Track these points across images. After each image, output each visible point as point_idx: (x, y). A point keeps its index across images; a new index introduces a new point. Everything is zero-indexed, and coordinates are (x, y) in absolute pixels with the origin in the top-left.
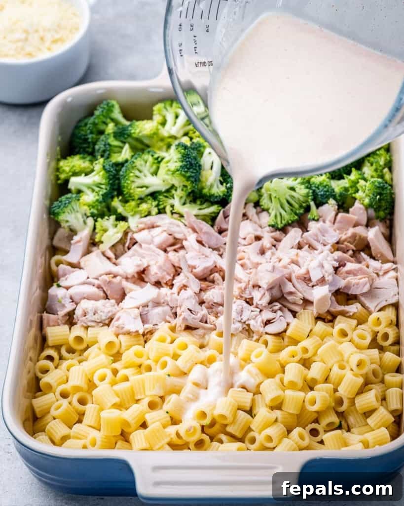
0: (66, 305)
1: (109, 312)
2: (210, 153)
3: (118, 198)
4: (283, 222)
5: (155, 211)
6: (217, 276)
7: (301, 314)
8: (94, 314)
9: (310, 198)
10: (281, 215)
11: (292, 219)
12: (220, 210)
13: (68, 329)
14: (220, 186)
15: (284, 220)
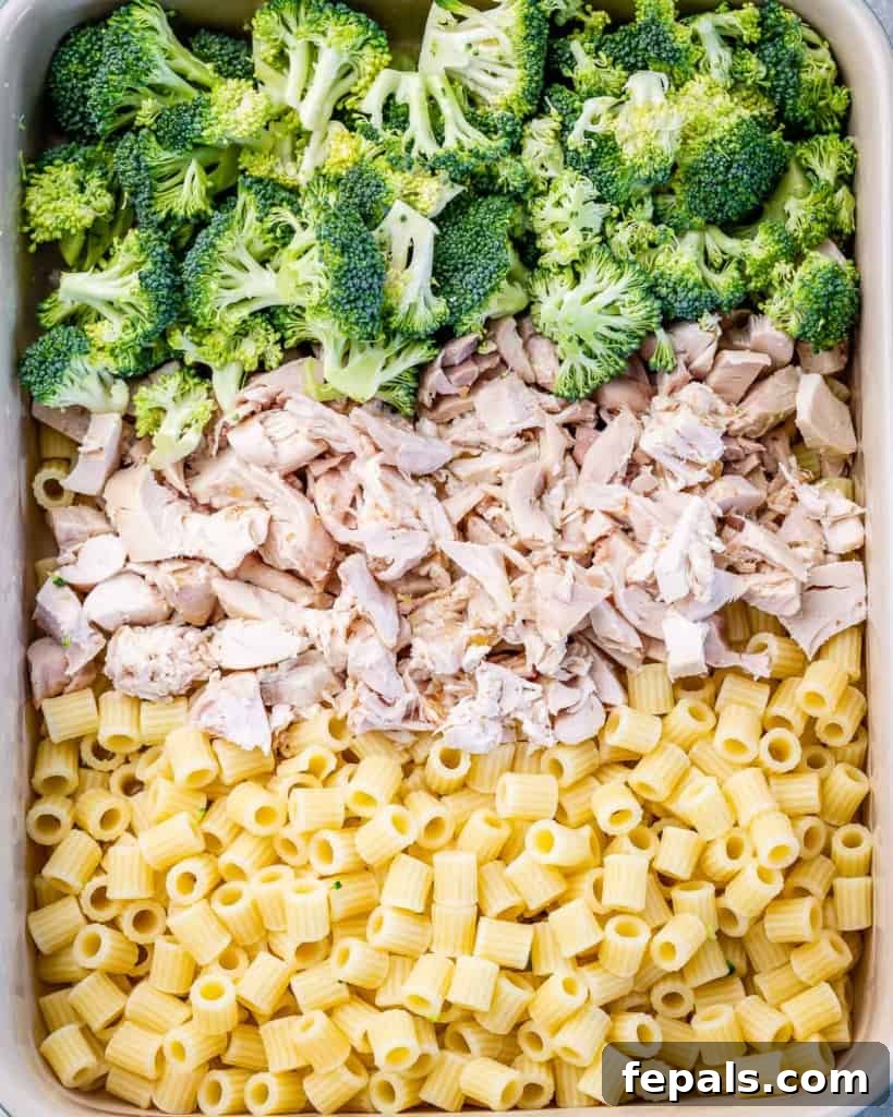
0: (83, 646)
1: (186, 674)
2: (403, 219)
3: (183, 331)
4: (590, 382)
5: (275, 354)
6: (436, 569)
7: (638, 676)
8: (152, 679)
9: (655, 320)
10: (584, 369)
11: (612, 371)
12: (436, 356)
13: (92, 701)
14: (433, 300)
15: (593, 379)
